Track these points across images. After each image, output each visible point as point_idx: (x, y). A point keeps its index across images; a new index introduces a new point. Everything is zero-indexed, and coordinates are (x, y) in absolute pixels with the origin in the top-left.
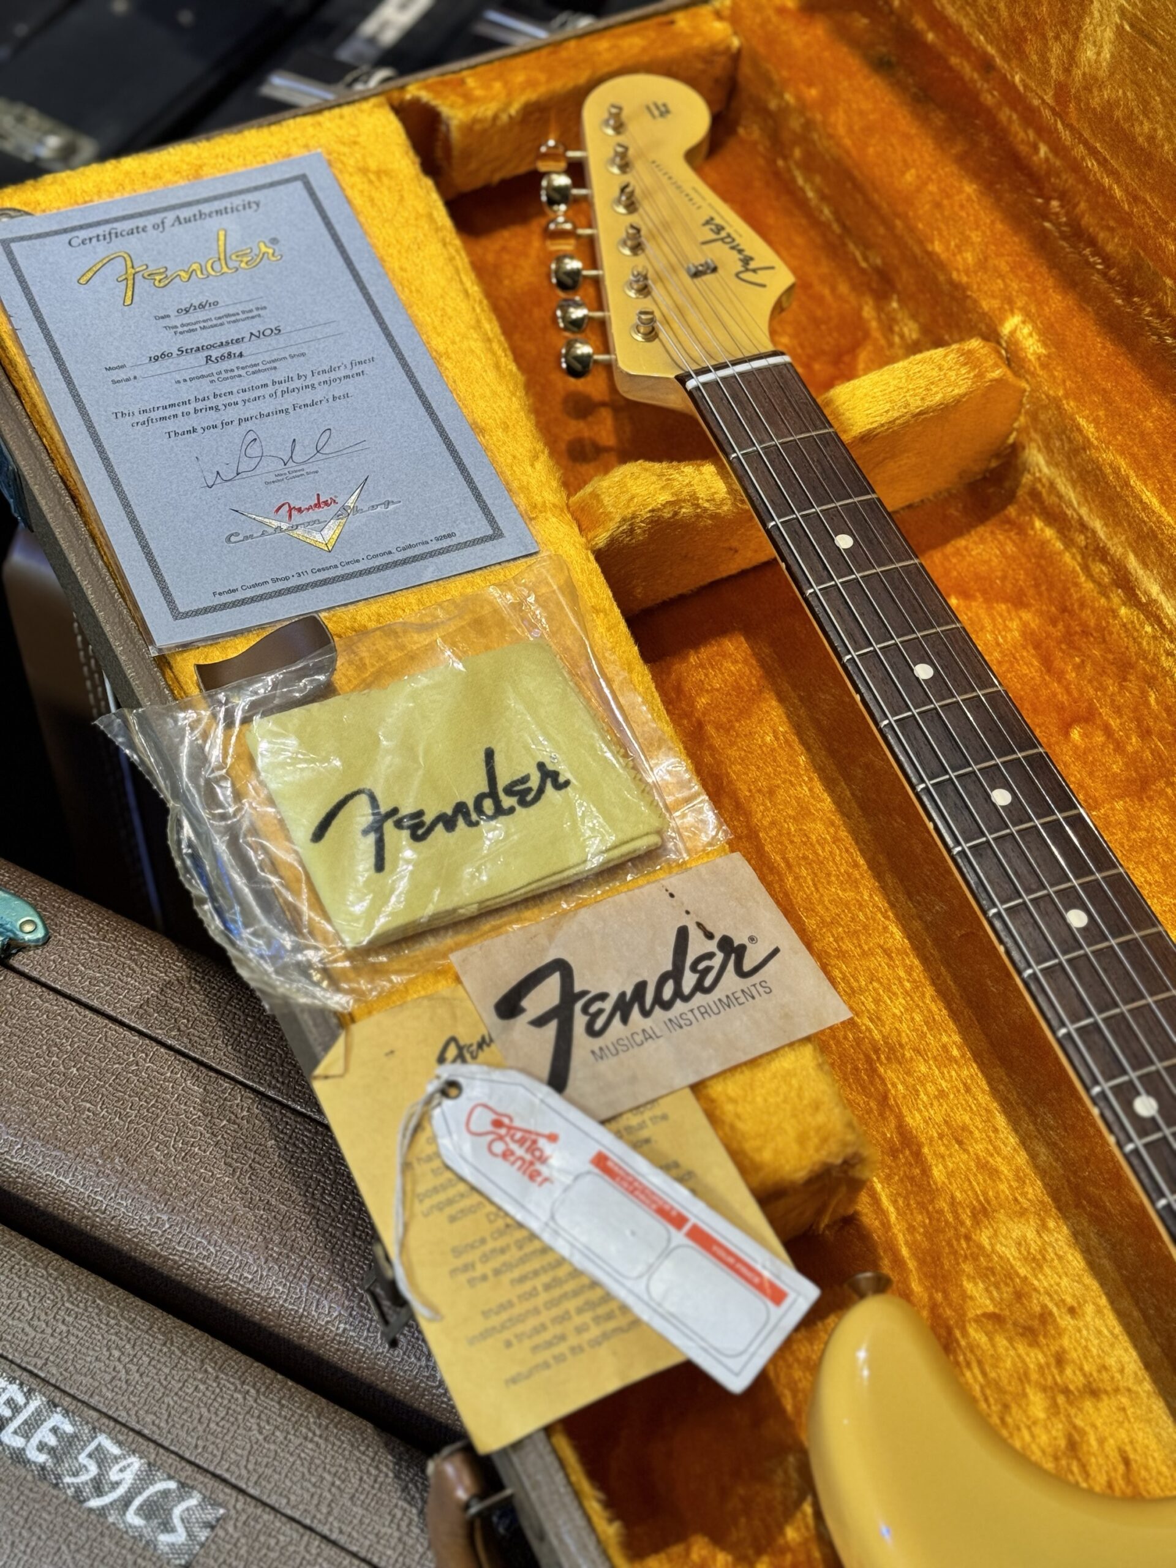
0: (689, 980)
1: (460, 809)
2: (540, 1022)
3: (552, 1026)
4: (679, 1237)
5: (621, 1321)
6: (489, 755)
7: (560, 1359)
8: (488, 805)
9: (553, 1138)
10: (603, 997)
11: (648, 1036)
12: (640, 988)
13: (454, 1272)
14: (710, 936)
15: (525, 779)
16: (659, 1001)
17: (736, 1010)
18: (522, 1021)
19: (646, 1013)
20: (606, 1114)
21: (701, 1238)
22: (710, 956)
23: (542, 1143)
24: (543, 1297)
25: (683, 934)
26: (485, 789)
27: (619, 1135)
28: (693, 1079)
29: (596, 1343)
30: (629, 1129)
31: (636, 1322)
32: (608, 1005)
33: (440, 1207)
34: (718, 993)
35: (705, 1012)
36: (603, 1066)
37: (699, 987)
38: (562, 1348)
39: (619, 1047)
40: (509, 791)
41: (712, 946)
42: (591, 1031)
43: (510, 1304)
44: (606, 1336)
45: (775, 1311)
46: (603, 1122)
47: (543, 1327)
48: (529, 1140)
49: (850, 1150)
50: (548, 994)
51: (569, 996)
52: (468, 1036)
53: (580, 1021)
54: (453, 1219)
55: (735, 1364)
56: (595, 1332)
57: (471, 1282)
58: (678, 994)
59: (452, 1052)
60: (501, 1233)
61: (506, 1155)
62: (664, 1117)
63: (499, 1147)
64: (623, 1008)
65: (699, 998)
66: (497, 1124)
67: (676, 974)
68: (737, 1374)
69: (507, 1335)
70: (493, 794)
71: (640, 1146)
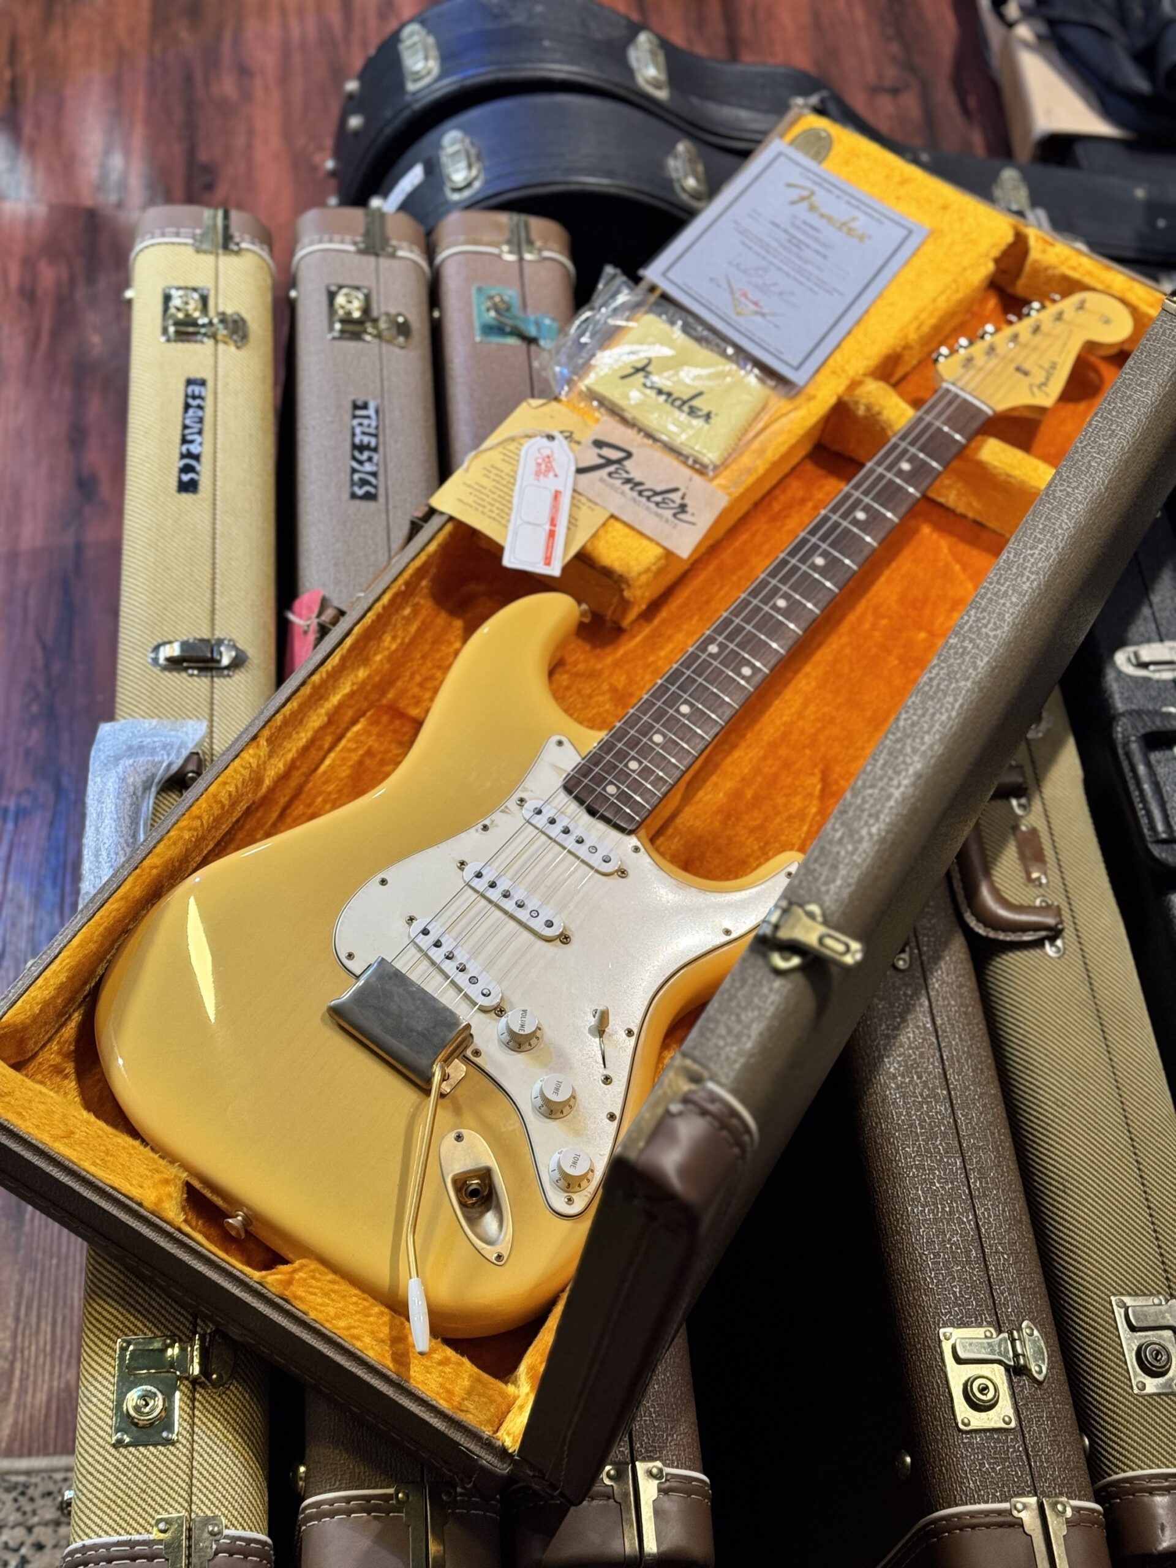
0: (658, 499)
1: (669, 394)
2: (600, 456)
3: (601, 461)
4: (547, 527)
5: (504, 522)
6: (700, 394)
7: (477, 509)
8: (678, 403)
9: (556, 476)
10: (627, 472)
11: (623, 493)
12: (640, 484)
13: (485, 469)
14: (683, 498)
15: (700, 410)
16: (640, 493)
17: (657, 519)
18: (597, 451)
19: (632, 489)
20: (579, 489)
21: (552, 534)
22: (673, 502)
23: (551, 475)
24: (495, 496)
25: (676, 490)
26: (685, 397)
27: (573, 498)
28: (616, 513)
29: (490, 517)
30: (579, 501)
31: (506, 527)
32: (625, 475)
33: (505, 455)
34: (660, 511)
35: (648, 509)
36: (598, 484)
37: (657, 504)
38: (481, 509)
39: (612, 486)
40: (691, 408)
41: (679, 501)
42: (610, 474)
43: (485, 488)
44: (494, 519)
45: (542, 564)
46: (575, 491)
47: (484, 500)
48: (549, 469)
49: (626, 574)
50: (615, 455)
51: (619, 461)
52: (576, 437)
53: (612, 468)
54: (504, 460)
55: (513, 560)
56: (494, 515)
57: (485, 475)
58: (648, 498)
59: (567, 434)
60: (508, 475)
61: (539, 465)
62: (593, 510)
63: (540, 461)
64: (628, 481)
65: (652, 506)
66: (548, 457)
67: (656, 494)
68: (510, 561)
69: (474, 492)
70: (684, 403)
71: (574, 505)
